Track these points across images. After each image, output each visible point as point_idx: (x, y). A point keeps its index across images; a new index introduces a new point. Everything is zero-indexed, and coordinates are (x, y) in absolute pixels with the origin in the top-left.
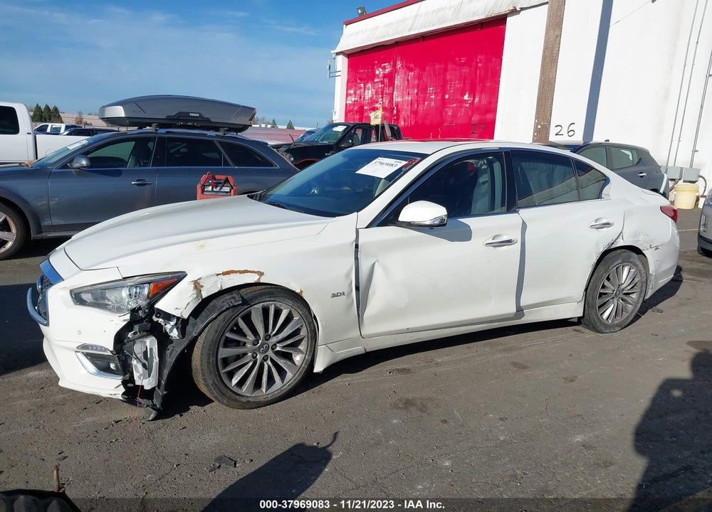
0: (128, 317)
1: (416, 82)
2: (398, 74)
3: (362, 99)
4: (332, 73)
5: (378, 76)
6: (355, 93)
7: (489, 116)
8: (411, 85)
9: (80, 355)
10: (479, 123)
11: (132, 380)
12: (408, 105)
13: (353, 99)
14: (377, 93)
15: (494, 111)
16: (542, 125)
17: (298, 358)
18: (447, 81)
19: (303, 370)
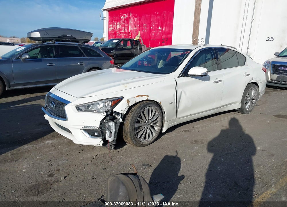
0: (105, 114)
1: (138, 22)
2: (131, 18)
3: (116, 29)
4: (102, 18)
5: (122, 19)
6: (112, 26)
7: (169, 36)
8: (136, 23)
9: (82, 131)
10: (165, 39)
11: (105, 138)
12: (135, 31)
13: (112, 29)
14: (122, 26)
15: (171, 33)
16: (195, 39)
17: (156, 128)
18: (151, 21)
19: (158, 133)
